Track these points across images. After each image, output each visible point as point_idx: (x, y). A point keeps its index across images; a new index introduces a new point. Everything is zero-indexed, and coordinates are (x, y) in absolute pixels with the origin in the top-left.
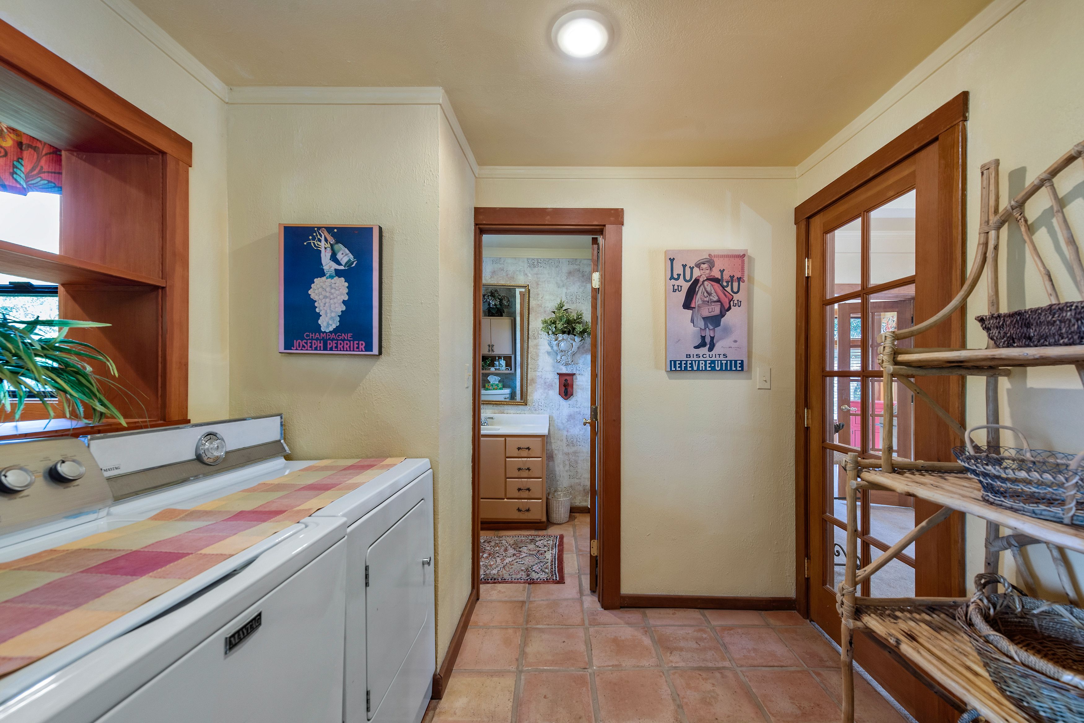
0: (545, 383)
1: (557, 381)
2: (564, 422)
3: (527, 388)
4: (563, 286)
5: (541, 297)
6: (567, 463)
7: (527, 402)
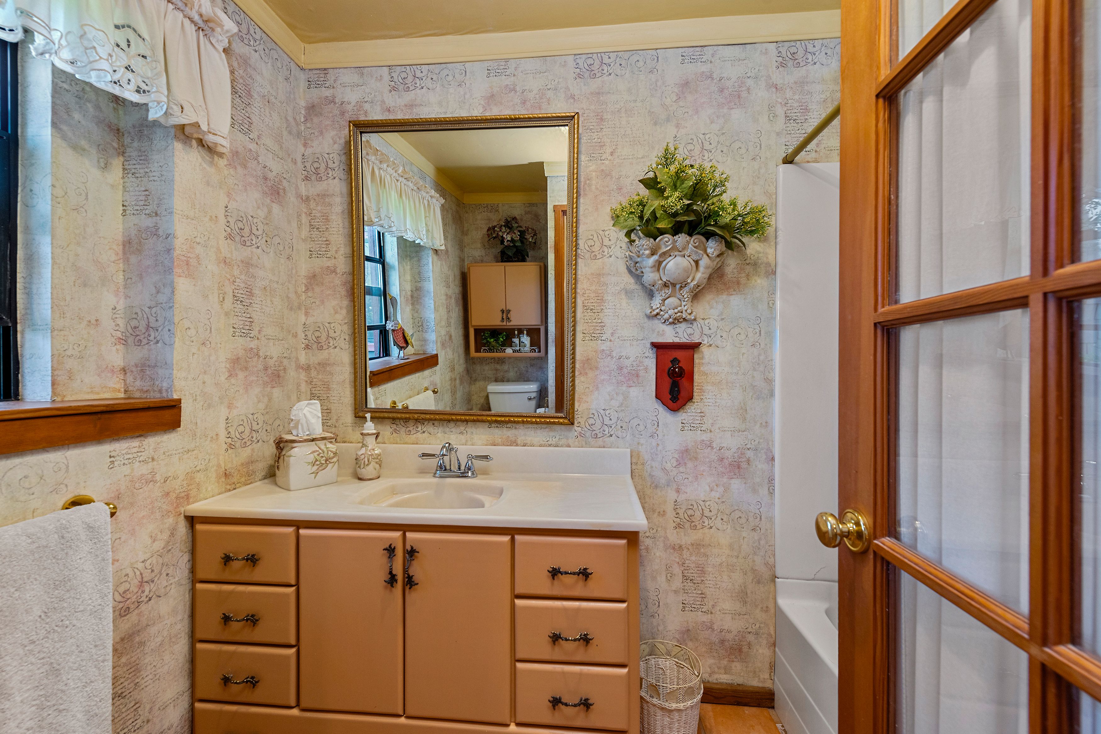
0: (621, 368)
1: (651, 364)
2: (668, 466)
3: (573, 381)
4: (668, 120)
5: (609, 150)
6: (677, 570)
7: (573, 417)
